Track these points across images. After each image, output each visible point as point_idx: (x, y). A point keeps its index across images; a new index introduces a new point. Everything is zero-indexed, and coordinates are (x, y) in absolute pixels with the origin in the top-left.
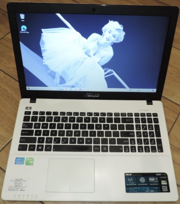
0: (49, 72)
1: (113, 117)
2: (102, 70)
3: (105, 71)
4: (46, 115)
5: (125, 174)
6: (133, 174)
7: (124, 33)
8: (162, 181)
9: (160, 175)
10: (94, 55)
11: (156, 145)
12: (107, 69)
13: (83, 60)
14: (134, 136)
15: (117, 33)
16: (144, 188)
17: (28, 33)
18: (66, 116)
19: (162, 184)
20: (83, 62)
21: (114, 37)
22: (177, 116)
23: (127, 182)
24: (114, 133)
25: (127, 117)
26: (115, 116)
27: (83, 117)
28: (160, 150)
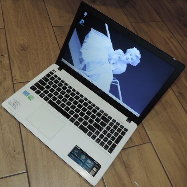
0: (80, 57)
1: (98, 111)
2: (112, 77)
3: (114, 79)
4: (61, 81)
5: (77, 146)
6: (81, 149)
7: (139, 61)
8: (94, 168)
9: (97, 163)
10: (113, 64)
11: (110, 146)
12: (116, 78)
13: (105, 63)
14: (101, 131)
15: (135, 58)
16: (80, 162)
17: (83, 25)
18: (71, 90)
19: (93, 169)
20: (104, 64)
21: (132, 60)
22: (142, 143)
23: (73, 150)
24: (91, 120)
25: (107, 117)
26: (100, 111)
27: (81, 98)
28: (109, 151)
